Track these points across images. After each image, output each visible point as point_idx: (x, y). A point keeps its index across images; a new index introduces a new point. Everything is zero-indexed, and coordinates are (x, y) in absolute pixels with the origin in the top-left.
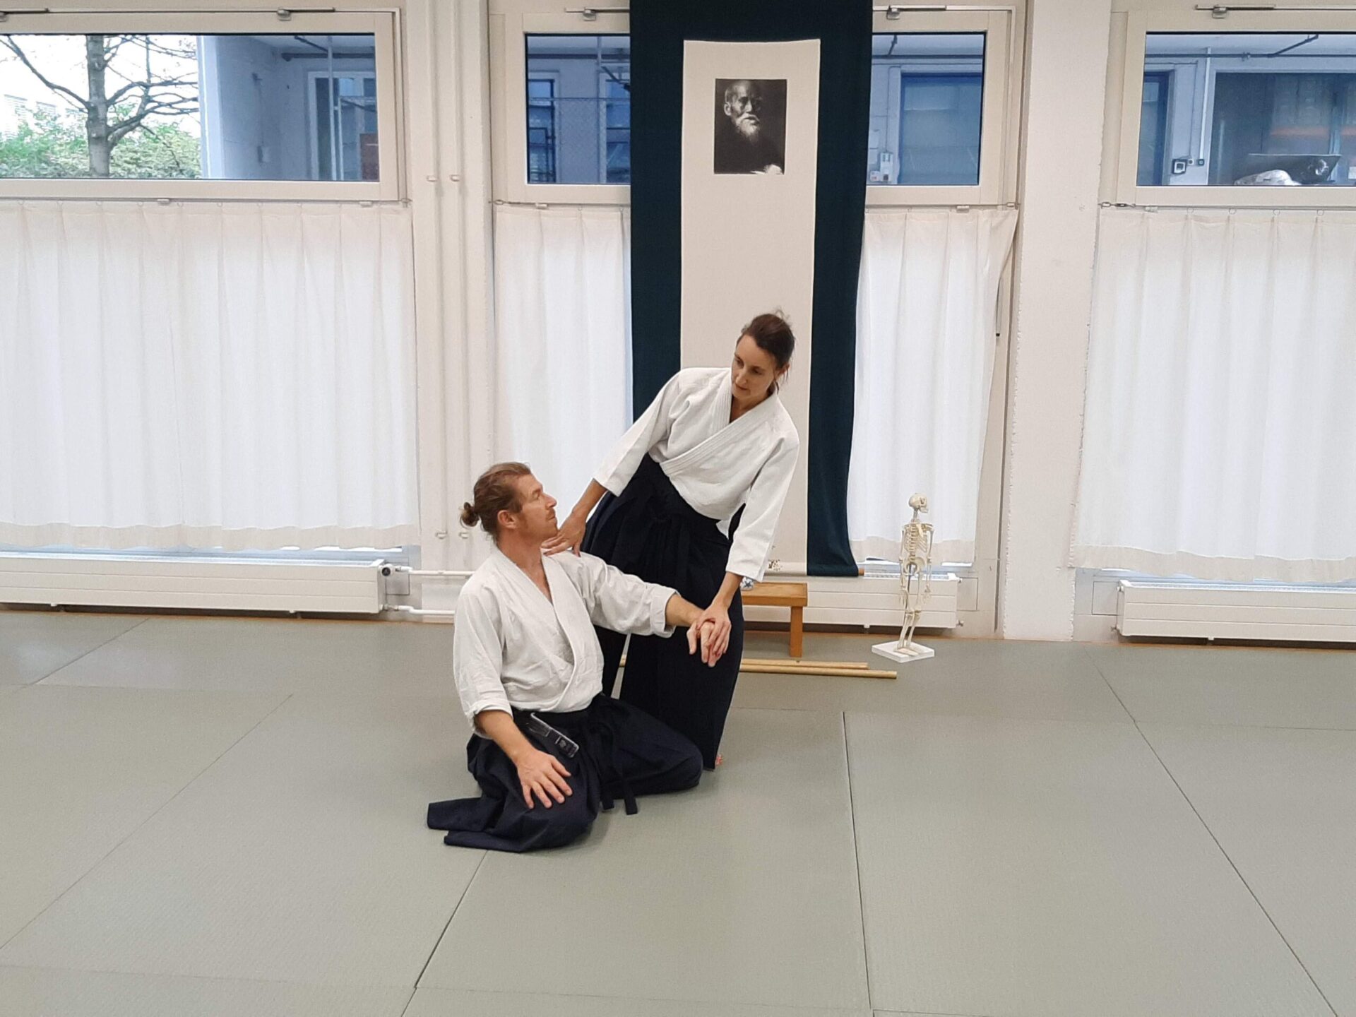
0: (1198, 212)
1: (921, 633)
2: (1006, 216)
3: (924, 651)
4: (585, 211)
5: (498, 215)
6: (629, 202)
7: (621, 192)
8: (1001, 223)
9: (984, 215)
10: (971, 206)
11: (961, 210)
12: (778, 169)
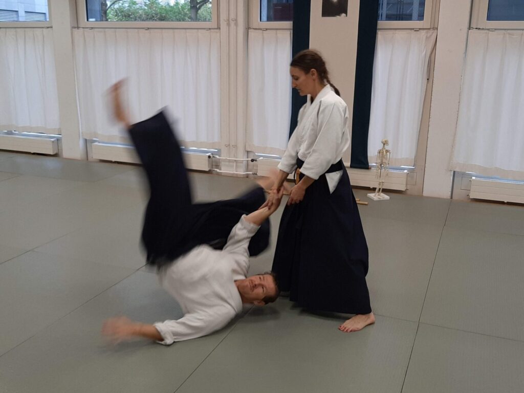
0: (508, 31)
1: (385, 191)
2: (433, 33)
3: (386, 197)
4: (278, 31)
5: (249, 33)
6: (292, 28)
7: (289, 24)
8: (431, 35)
9: (423, 33)
10: (420, 29)
11: (415, 31)
12: (345, 15)
